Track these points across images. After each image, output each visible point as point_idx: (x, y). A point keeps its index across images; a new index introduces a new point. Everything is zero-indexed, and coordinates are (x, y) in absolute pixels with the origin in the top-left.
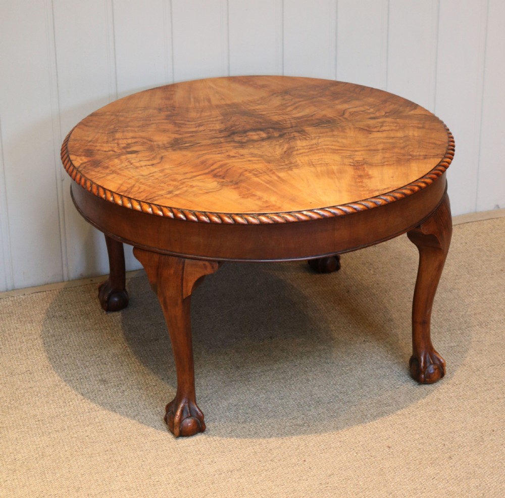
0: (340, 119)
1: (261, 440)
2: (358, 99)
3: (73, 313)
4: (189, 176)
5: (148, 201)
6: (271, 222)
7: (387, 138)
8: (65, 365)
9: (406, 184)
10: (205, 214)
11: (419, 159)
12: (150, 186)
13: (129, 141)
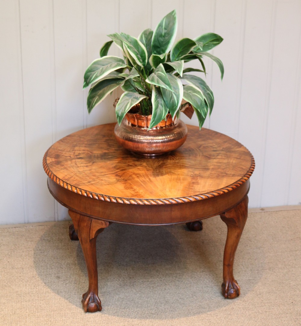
0: (197, 150)
1: (129, 319)
2: (211, 139)
3: (55, 239)
4: (103, 174)
5: (76, 186)
6: (136, 203)
7: (217, 162)
8: (42, 266)
9: (216, 189)
10: (102, 196)
11: (229, 176)
12: (80, 178)
13: (81, 152)
